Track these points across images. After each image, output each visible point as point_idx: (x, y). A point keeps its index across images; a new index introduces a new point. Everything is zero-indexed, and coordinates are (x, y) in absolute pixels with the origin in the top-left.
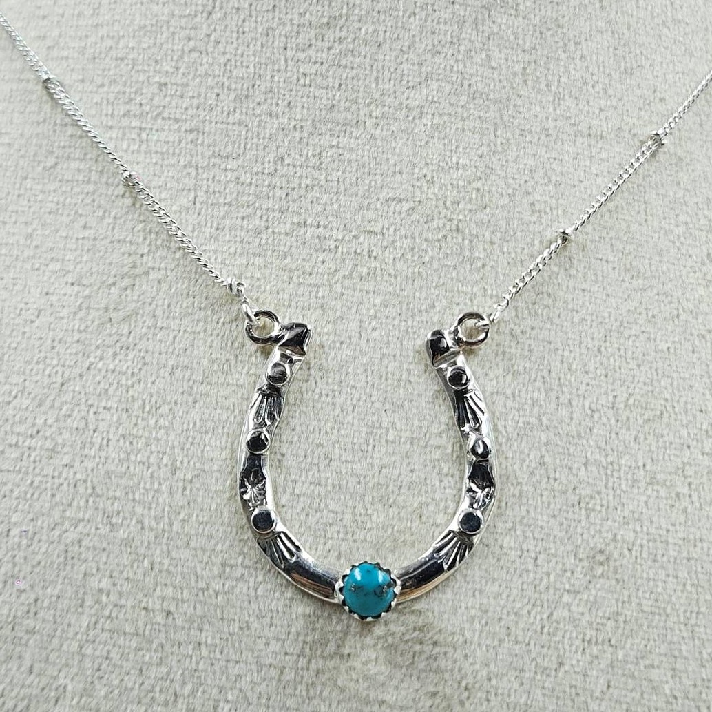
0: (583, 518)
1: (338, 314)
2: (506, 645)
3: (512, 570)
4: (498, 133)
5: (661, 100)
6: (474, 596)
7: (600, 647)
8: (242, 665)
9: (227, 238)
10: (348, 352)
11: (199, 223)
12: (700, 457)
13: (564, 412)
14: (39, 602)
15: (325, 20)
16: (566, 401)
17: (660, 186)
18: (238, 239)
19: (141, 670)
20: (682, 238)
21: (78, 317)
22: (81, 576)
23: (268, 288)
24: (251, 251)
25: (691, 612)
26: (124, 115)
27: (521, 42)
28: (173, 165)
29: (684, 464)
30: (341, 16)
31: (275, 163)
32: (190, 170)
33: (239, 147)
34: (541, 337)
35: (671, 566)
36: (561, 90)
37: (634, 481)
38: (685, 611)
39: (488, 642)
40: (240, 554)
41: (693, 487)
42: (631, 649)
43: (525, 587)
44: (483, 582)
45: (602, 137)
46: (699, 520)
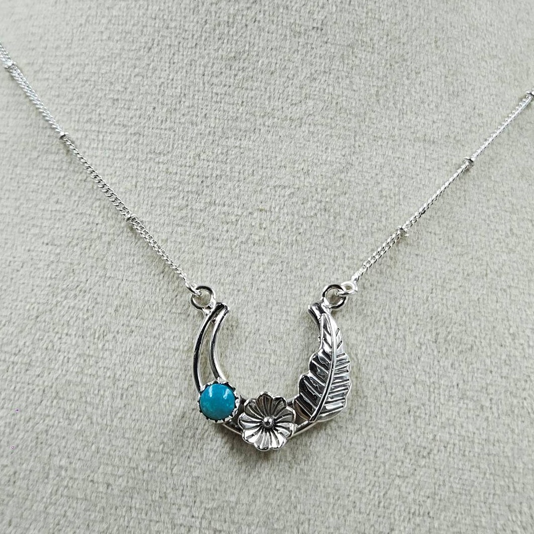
0: (412, 423)
1: (236, 269)
2: (352, 514)
3: (358, 460)
4: (357, 138)
5: (479, 115)
6: (330, 478)
7: (421, 518)
8: (161, 524)
9: (158, 212)
10: (242, 297)
11: (139, 201)
12: (499, 379)
13: (399, 344)
14: (17, 474)
15: (233, 55)
16: (401, 337)
17: (476, 179)
18: (166, 213)
19: (88, 525)
20: (492, 217)
21: (50, 268)
22: (47, 456)
23: (186, 250)
24: (175, 222)
25: (489, 494)
26: (87, 122)
27: (376, 72)
28: (121, 159)
29: (487, 384)
30: (244, 52)
31: (194, 158)
32: (132, 162)
33: (169, 146)
34: (384, 289)
35: (475, 460)
36: (404, 107)
37: (450, 396)
38: (485, 493)
39: (339, 512)
40: (161, 444)
41: (494, 402)
42: (444, 520)
43: (367, 472)
44: (337, 468)
45: (434, 142)
46: (498, 426)
